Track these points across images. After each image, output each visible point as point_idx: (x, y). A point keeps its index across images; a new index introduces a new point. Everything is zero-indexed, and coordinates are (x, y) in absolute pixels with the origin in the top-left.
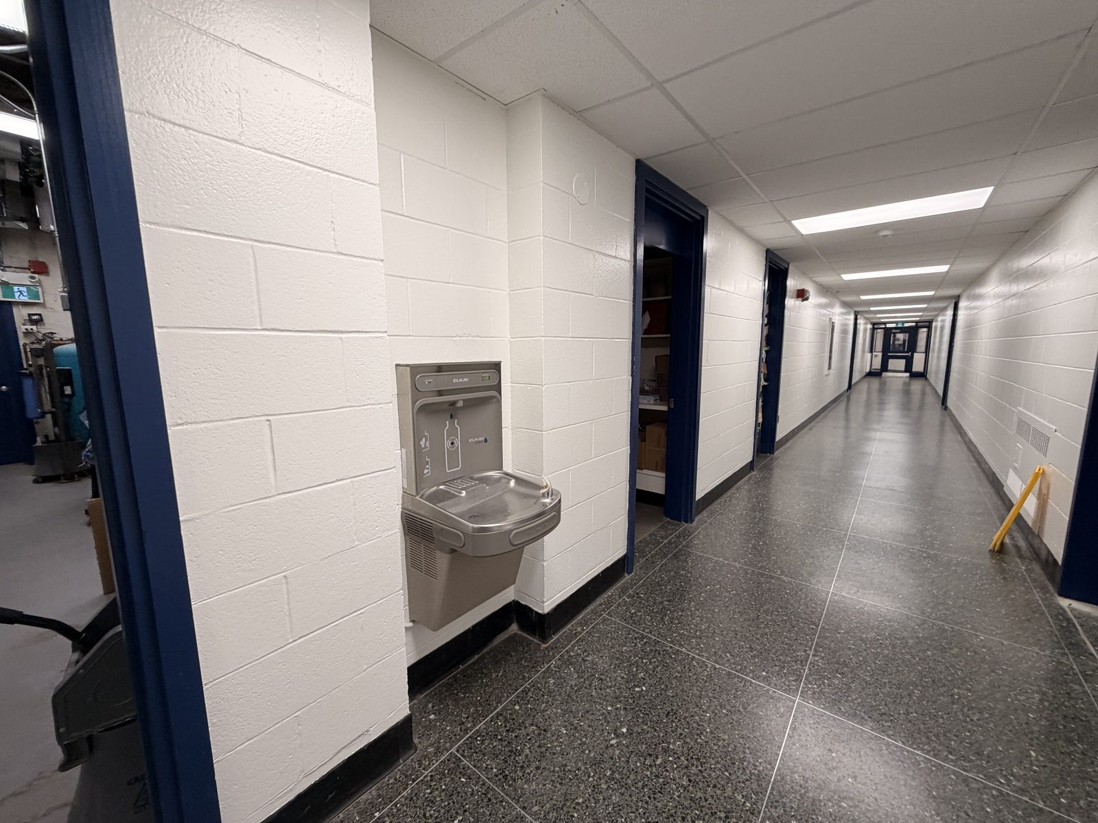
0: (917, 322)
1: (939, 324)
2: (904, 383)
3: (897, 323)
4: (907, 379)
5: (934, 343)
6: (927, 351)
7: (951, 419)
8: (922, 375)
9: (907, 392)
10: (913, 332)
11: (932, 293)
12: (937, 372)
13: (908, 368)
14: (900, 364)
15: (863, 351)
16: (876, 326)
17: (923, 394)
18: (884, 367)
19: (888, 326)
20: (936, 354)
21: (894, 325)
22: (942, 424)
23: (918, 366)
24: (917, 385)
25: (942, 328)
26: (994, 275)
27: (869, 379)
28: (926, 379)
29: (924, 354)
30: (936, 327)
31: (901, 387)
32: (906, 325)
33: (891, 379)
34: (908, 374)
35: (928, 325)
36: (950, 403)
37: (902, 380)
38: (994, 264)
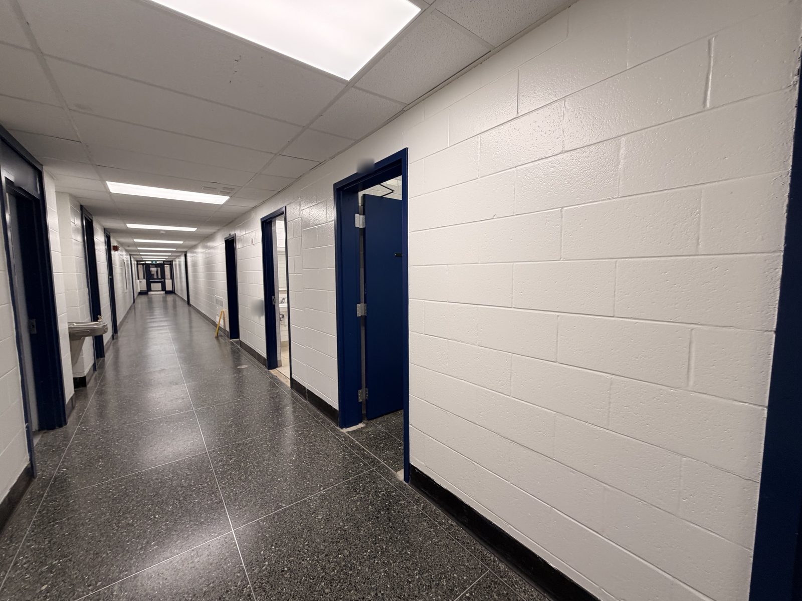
0: (164, 261)
1: (177, 263)
2: (163, 297)
3: (152, 261)
4: (164, 295)
5: (176, 274)
6: (172, 277)
7: (194, 309)
8: (172, 292)
9: (165, 301)
10: (161, 266)
11: (175, 250)
12: (182, 290)
13: (164, 288)
14: (158, 286)
15: (136, 279)
16: (138, 263)
17: (174, 301)
18: (149, 288)
19: (147, 262)
20: (179, 280)
21: (150, 262)
22: (190, 312)
23: (169, 287)
24: (170, 298)
25: (180, 265)
26: (200, 247)
27: (140, 296)
28: (175, 294)
29: (171, 280)
30: (176, 265)
31: (161, 299)
32: (158, 262)
33: (154, 296)
34: (163, 292)
35: (170, 263)
36: (192, 302)
37: (161, 296)
38: (199, 243)
